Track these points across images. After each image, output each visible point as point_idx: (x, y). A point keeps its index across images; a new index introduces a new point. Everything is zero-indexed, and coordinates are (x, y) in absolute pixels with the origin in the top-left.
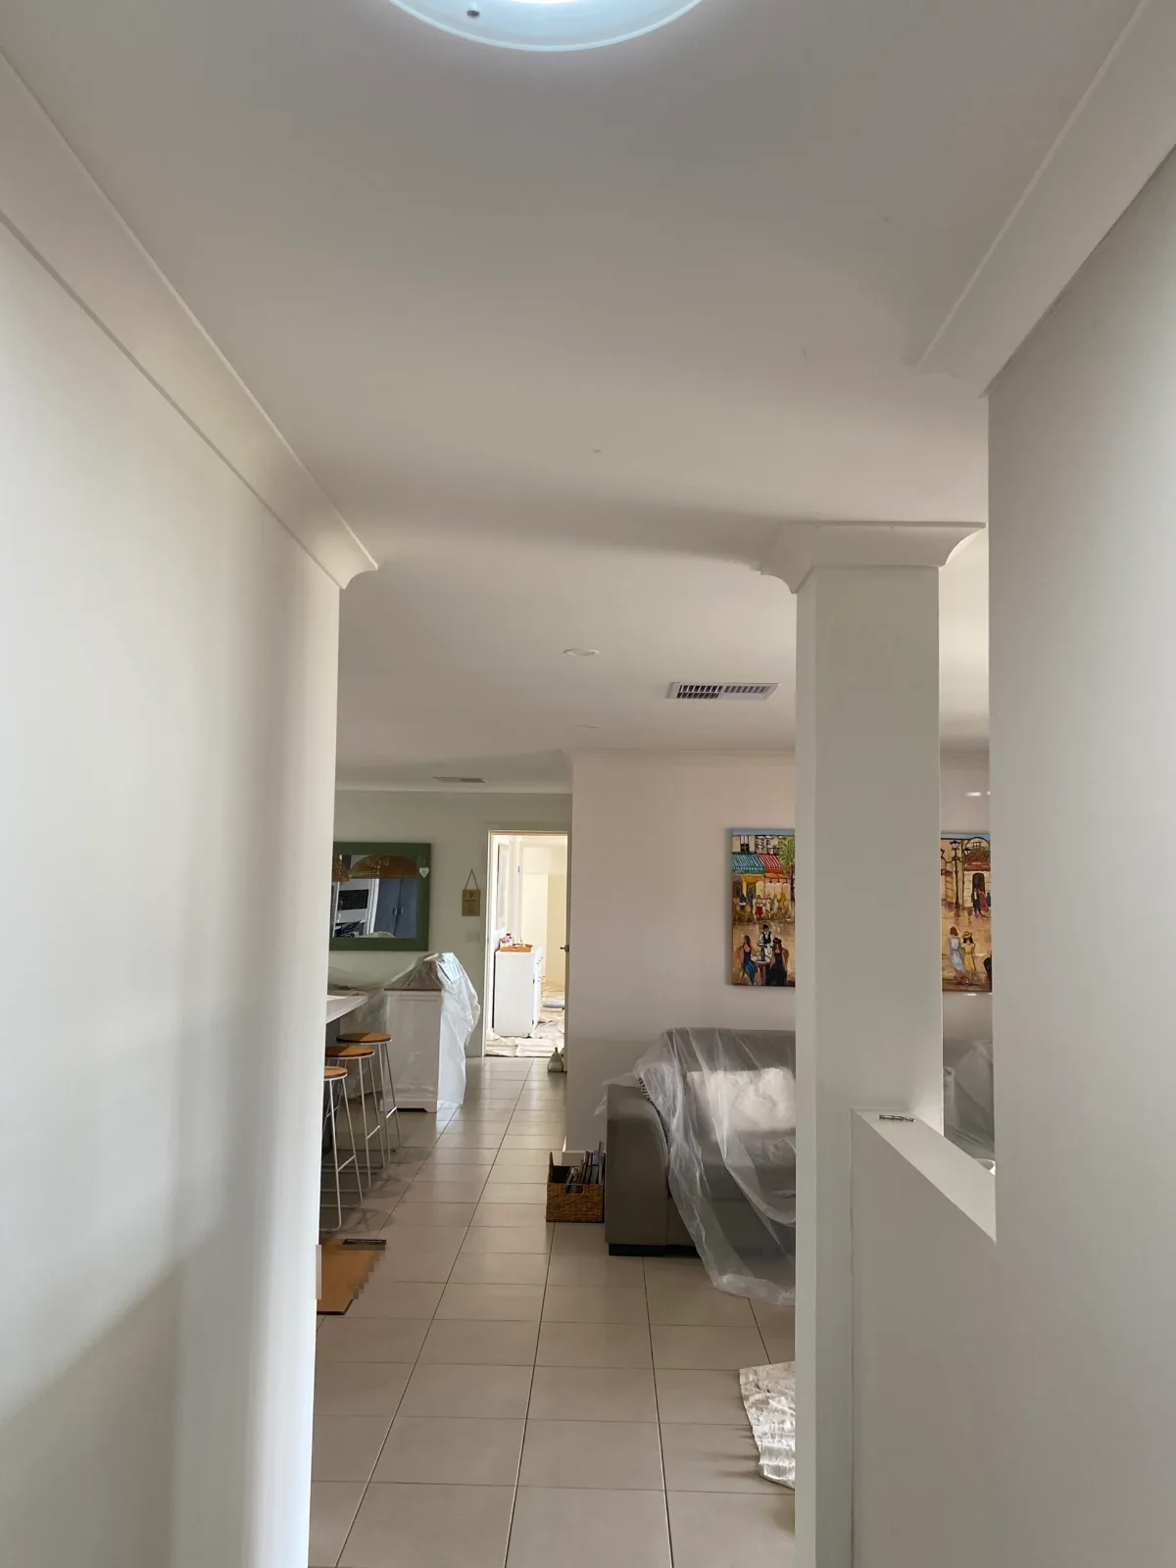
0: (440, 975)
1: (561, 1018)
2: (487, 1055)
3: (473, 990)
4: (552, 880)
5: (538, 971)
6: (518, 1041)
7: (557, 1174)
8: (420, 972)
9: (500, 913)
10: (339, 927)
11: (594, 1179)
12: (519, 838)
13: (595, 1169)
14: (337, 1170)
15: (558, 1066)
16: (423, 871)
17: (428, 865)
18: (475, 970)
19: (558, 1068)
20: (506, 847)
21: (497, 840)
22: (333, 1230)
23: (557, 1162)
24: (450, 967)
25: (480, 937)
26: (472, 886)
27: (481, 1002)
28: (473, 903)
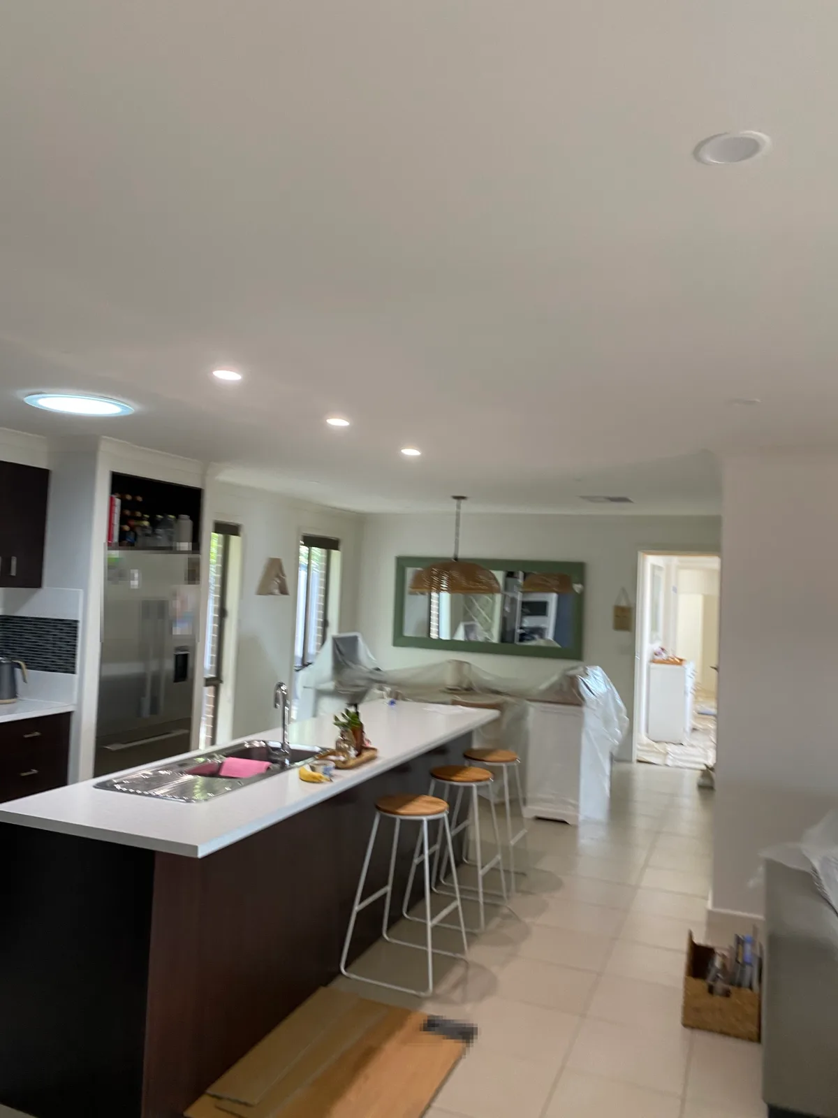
0: (583, 688)
1: (712, 726)
2: (639, 761)
3: (620, 702)
4: (707, 600)
5: (690, 684)
6: (670, 748)
7: (699, 959)
8: (561, 685)
9: (654, 627)
10: (522, 631)
11: (746, 983)
12: (675, 560)
13: (748, 968)
14: (430, 924)
15: (707, 782)
16: (577, 587)
17: (582, 581)
18: (625, 682)
19: (707, 784)
20: (660, 568)
21: (651, 563)
22: (422, 994)
23: (699, 940)
24: (596, 682)
25: (629, 652)
26: (623, 603)
27: (631, 715)
28: (625, 619)
